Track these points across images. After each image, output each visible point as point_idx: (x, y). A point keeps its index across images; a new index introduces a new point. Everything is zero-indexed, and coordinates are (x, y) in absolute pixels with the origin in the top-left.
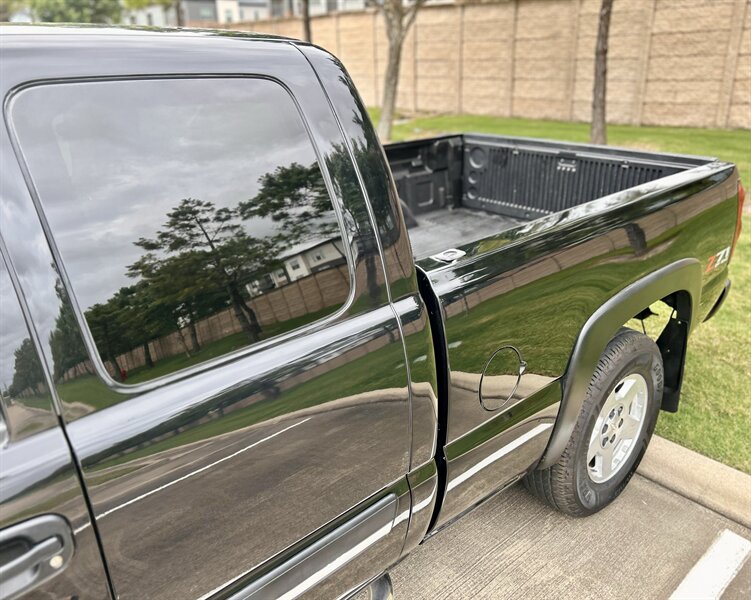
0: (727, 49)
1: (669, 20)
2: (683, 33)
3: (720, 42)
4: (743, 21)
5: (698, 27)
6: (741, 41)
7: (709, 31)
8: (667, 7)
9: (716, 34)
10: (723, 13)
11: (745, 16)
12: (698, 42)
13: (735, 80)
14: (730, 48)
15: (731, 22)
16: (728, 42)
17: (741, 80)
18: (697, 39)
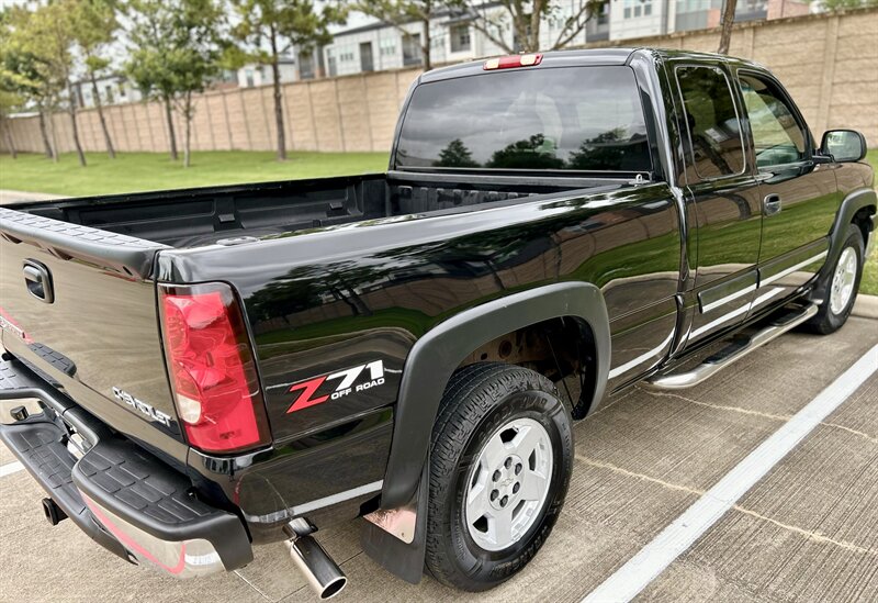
0: (821, 79)
1: (767, 57)
2: (780, 67)
3: (815, 73)
4: (835, 54)
5: (794, 61)
6: (834, 71)
7: (804, 64)
8: (765, 45)
9: (811, 66)
10: (816, 48)
11: (837, 48)
12: (795, 75)
13: (830, 106)
14: (825, 78)
15: (824, 55)
16: (822, 73)
17: (836, 106)
18: (794, 72)
